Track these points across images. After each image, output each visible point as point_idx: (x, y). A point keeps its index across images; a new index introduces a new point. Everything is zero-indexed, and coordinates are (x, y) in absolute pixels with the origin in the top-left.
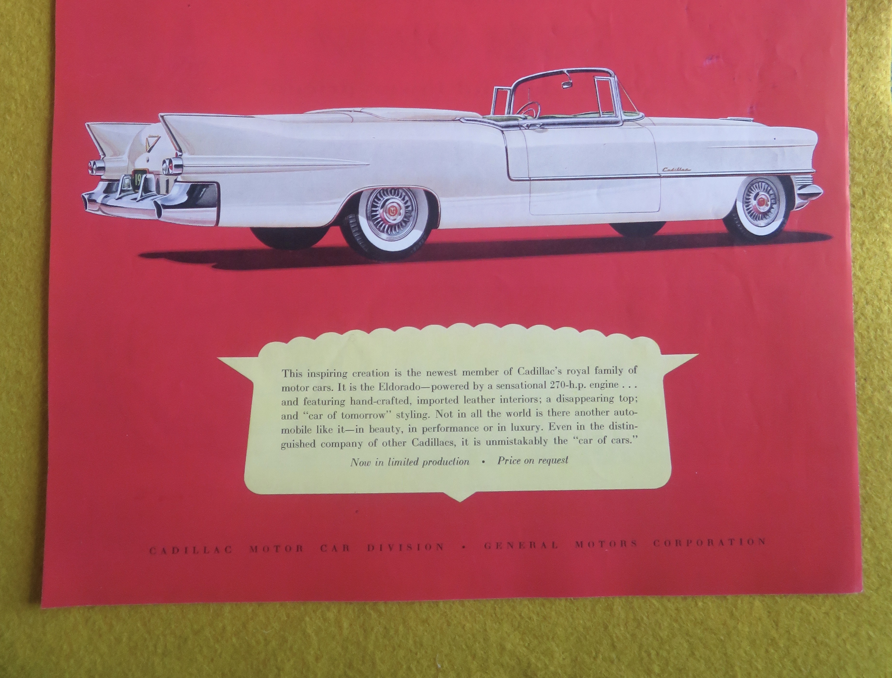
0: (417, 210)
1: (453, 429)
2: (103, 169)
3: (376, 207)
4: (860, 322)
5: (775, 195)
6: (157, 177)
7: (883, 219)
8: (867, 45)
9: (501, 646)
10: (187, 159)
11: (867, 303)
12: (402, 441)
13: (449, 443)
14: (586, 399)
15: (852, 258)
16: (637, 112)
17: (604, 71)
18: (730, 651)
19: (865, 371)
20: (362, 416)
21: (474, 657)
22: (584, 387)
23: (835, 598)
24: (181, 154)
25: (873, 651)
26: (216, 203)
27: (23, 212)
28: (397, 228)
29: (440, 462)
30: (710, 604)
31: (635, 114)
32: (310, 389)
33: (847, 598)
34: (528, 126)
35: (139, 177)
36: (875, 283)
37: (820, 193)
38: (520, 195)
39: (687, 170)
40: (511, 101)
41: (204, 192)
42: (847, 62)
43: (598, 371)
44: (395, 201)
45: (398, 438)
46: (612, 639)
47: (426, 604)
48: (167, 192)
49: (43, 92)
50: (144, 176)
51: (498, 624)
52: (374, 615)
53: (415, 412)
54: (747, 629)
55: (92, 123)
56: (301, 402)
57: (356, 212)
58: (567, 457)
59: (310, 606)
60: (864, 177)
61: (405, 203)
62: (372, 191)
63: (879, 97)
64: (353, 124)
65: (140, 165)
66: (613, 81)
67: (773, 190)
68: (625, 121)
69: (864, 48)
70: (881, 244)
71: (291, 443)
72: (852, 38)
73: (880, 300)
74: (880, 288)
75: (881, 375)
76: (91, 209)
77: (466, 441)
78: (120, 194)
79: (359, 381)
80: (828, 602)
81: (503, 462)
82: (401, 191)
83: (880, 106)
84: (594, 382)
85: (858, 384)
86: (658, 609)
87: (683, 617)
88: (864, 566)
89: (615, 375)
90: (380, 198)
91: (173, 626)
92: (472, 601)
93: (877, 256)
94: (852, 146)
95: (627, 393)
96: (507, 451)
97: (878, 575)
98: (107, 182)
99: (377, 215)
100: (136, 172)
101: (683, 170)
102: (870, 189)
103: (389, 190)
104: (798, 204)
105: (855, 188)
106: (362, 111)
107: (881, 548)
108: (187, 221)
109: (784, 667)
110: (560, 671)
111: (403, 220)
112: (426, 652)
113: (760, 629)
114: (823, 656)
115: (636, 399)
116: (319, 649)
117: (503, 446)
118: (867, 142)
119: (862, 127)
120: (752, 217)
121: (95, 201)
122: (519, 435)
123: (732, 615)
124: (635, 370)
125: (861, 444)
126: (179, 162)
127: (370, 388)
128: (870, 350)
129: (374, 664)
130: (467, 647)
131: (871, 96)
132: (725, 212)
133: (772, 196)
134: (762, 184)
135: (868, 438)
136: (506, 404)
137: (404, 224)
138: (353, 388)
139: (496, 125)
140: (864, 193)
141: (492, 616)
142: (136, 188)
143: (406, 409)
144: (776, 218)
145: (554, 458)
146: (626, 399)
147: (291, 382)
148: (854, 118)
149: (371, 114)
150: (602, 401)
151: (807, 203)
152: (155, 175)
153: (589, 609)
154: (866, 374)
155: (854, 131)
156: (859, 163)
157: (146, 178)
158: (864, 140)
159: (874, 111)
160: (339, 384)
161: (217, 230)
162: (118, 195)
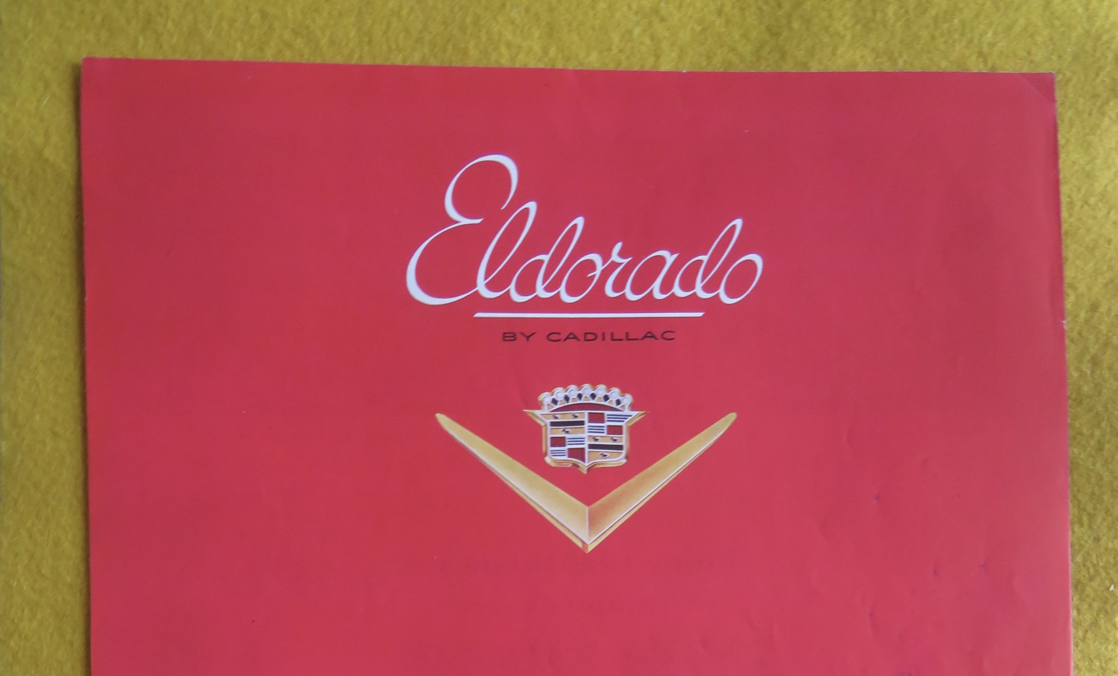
8: (1098, 657)
69: (1095, 661)
72: (1079, 648)
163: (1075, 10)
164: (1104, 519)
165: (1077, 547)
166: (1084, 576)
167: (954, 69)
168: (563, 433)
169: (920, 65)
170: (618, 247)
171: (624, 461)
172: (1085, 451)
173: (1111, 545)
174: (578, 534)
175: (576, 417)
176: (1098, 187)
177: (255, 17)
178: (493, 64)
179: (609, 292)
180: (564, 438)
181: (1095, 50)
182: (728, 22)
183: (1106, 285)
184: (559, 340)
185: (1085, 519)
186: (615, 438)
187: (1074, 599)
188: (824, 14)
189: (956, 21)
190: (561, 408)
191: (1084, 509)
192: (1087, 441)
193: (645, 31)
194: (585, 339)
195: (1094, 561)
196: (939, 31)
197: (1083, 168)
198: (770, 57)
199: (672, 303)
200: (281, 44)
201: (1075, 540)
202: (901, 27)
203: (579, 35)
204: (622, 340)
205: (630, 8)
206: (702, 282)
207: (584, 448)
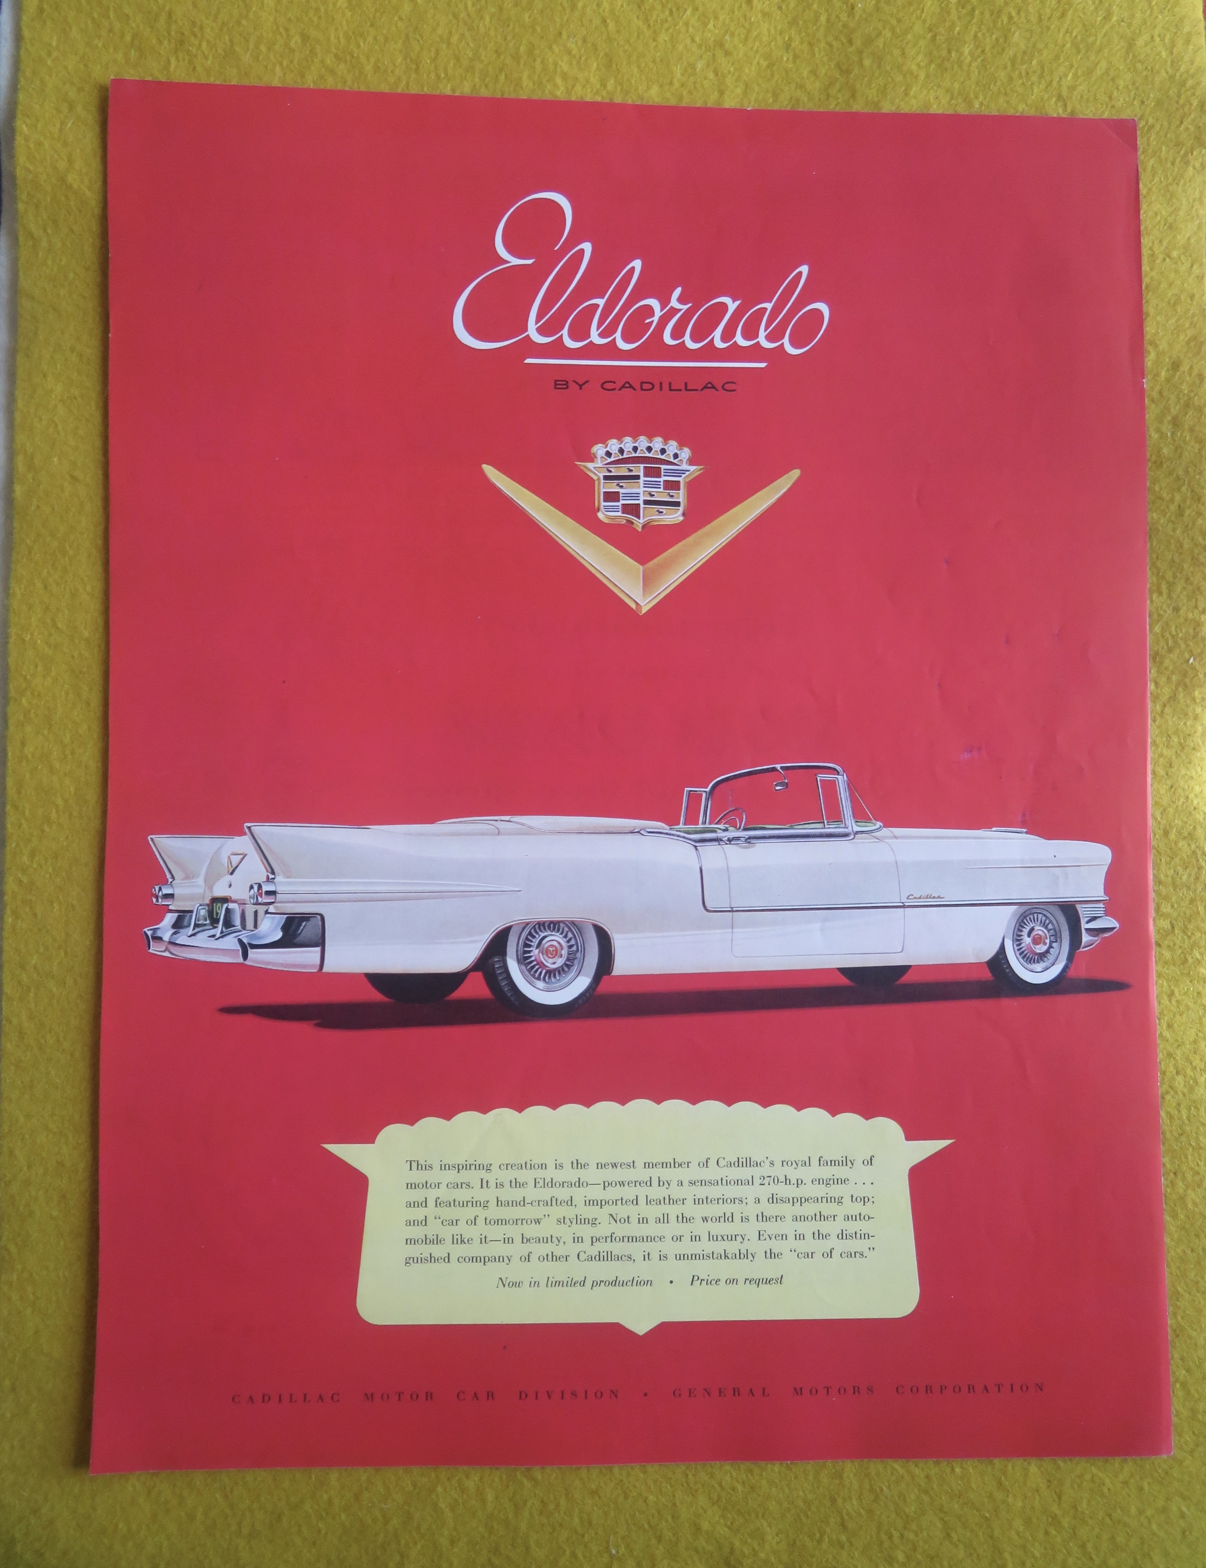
0: (584, 950)
1: (632, 1239)
2: (171, 896)
3: (530, 946)
4: (1168, 1097)
5: (1055, 931)
6: (242, 907)
7: (1199, 962)
8: (1176, 733)
9: (695, 1525)
10: (281, 884)
11: (1178, 1073)
12: (565, 1254)
13: (626, 1257)
14: (807, 1200)
15: (1157, 1014)
16: (874, 821)
17: (829, 768)
18: (997, 1532)
19: (1173, 1162)
20: (511, 1222)
21: (659, 1539)
22: (803, 1183)
23: (1135, 1463)
24: (273, 876)
25: (1187, 1533)
26: (320, 942)
27: (66, 953)
28: (557, 974)
29: (615, 1283)
30: (971, 1470)
31: (869, 824)
32: (443, 1187)
33: (1153, 1463)
34: (730, 840)
35: (219, 909)
36: (1188, 1046)
37: (1115, 928)
38: (718, 931)
39: (939, 897)
40: (707, 808)
41: (304, 927)
42: (1150, 755)
43: (821, 1163)
44: (555, 939)
45: (559, 1251)
46: (842, 1518)
47: (595, 1470)
48: (256, 926)
49: (92, 795)
50: (225, 906)
51: (690, 1496)
52: (527, 1484)
53: (581, 1217)
54: (1020, 1504)
55: (157, 836)
56: (431, 1203)
57: (504, 954)
58: (782, 1276)
59: (443, 1472)
60: (1172, 906)
61: (568, 941)
62: (524, 925)
63: (1192, 801)
64: (499, 837)
65: (220, 891)
66: (841, 780)
67: (1053, 924)
68: (857, 833)
69: (1171, 736)
70: (1195, 995)
71: (417, 1258)
72: (1157, 723)
73: (1195, 1068)
74: (1195, 1053)
75: (1197, 1168)
76: (155, 949)
77: (649, 1254)
78: (194, 929)
79: (507, 1176)
80: (1126, 1468)
81: (697, 1283)
82: (562, 925)
83: (1194, 813)
84: (817, 1177)
85: (1166, 1180)
86: (902, 1477)
87: (935, 1486)
88: (1175, 1420)
89: (845, 1167)
90: (534, 934)
91: (263, 1499)
92: (656, 1466)
93: (1190, 1010)
94: (1157, 866)
95: (861, 1192)
96: (703, 1268)
97: (1194, 1433)
98: (177, 914)
99: (531, 956)
100: (215, 900)
101: (934, 898)
102: (1179, 921)
103: (546, 925)
104: (1086, 942)
105: (1160, 921)
106: (511, 820)
107: (1196, 1396)
108: (282, 965)
109: (1069, 1554)
110: (773, 1559)
111: (565, 964)
112: (597, 1533)
113: (1036, 1502)
114: (1121, 1539)
115: (873, 1200)
116: (455, 1529)
117: (697, 1261)
118: (1177, 860)
119: (1169, 840)
120: (1024, 960)
121: (160, 939)
122: (719, 1247)
123: (1000, 1484)
124: (871, 1162)
125: (1169, 1259)
126: (271, 888)
127: (522, 1185)
128: (1182, 1134)
129: (527, 1549)
130: (650, 1526)
131: (1182, 800)
132: (989, 953)
133: (1051, 931)
134: (1037, 916)
135: (1179, 1251)
136: (701, 1206)
137: (566, 969)
138: (499, 1185)
139: (687, 839)
140: (1173, 927)
141: (682, 1486)
142: (214, 922)
143: (568, 1212)
144: (1056, 960)
145: (765, 1277)
146: (859, 1200)
147: (418, 1176)
148: (1159, 829)
149: (523, 824)
150: (827, 1202)
151: (1096, 940)
152: (239, 904)
153: (811, 1477)
154: (1177, 1167)
155: (1160, 846)
156: (1166, 888)
157: (227, 909)
158: (1173, 858)
159: (1185, 819)
160: (482, 1180)
161: (320, 976)
162: (190, 931)
163: (1159, 54)
164: (1183, 588)
165: (1155, 616)
167: (1032, 112)
168: (618, 487)
169: (994, 109)
170: (678, 292)
171: (681, 518)
172: (1165, 516)
173: (1190, 616)
174: (631, 596)
175: (631, 471)
176: (1181, 239)
177: (296, 41)
178: (547, 96)
179: (668, 339)
180: (618, 492)
181: (1179, 96)
182: (796, 57)
183: (1188, 343)
184: (614, 389)
185: (1164, 587)
186: (671, 494)
187: (1151, 673)
188: (896, 52)
189: (1034, 62)
190: (614, 461)
191: (1163, 577)
192: (1168, 507)
193: (708, 65)
194: (642, 389)
195: (1174, 633)
196: (1017, 72)
197: (1166, 219)
198: (840, 95)
199: (734, 352)
200: (323, 69)
201: (1154, 610)
202: (977, 67)
203: (639, 67)
204: (680, 390)
205: (693, 40)
206: (765, 330)
207: (639, 505)
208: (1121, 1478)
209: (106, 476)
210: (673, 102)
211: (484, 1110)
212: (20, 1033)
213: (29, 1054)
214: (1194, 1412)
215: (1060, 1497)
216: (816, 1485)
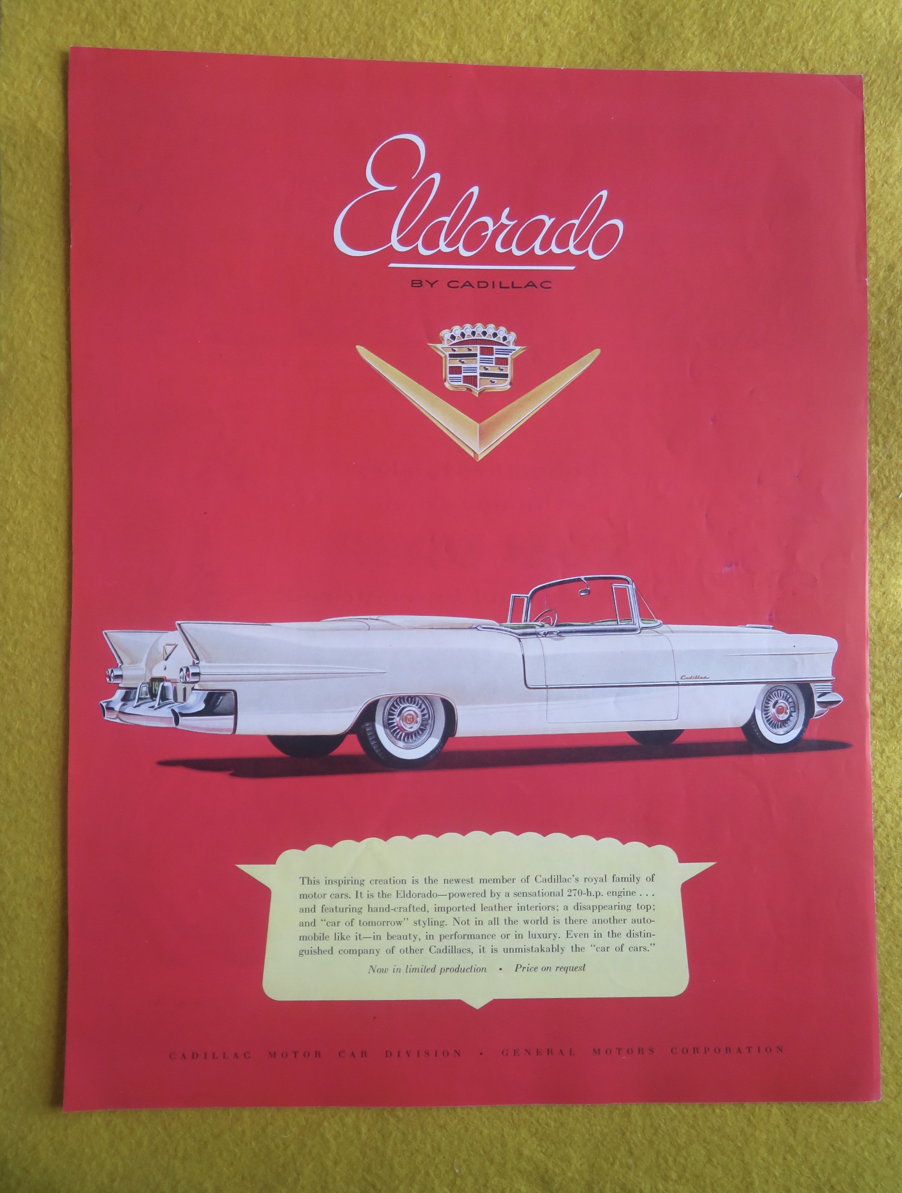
0: (434, 717)
1: (471, 937)
2: (120, 677)
3: (393, 715)
4: (880, 830)
5: (794, 703)
6: (174, 685)
8: (888, 551)
9: (519, 1151)
10: (204, 668)
11: (887, 812)
12: (420, 948)
13: (466, 951)
14: (603, 908)
15: (872, 767)
16: (656, 619)
17: (622, 579)
18: (747, 1158)
19: (884, 879)
20: (379, 924)
21: (492, 1162)
22: (601, 895)
23: (853, 1106)
24: (198, 662)
25: (891, 1159)
26: (234, 712)
27: (41, 720)
28: (413, 736)
29: (458, 970)
30: (728, 1111)
31: (653, 622)
32: (327, 897)
33: (866, 1106)
34: (545, 634)
35: (157, 685)
36: (895, 791)
37: (840, 701)
38: (536, 704)
39: (705, 678)
40: (529, 609)
41: (222, 700)
42: (868, 569)
43: (615, 879)
44: (412, 709)
45: (416, 945)
46: (630, 1148)
47: (443, 1110)
48: (185, 700)
49: (60, 600)
50: (161, 684)
51: (515, 1130)
52: (392, 1120)
53: (432, 920)
54: (765, 1137)
55: (109, 631)
56: (319, 909)
57: (373, 720)
58: (585, 965)
59: (329, 1111)
60: (884, 685)
61: (422, 711)
62: (388, 699)
64: (370, 632)
65: (158, 672)
66: (631, 588)
67: (793, 699)
68: (643, 628)
69: (885, 554)
71: (309, 951)
72: (873, 544)
76: (109, 717)
77: (483, 948)
78: (138, 702)
79: (376, 889)
80: (845, 1110)
81: (520, 970)
82: (417, 699)
84: (612, 890)
85: (878, 892)
86: (676, 1116)
87: (700, 1123)
88: (883, 1074)
89: (632, 883)
90: (397, 706)
91: (193, 1130)
92: (489, 1107)
93: (897, 764)
94: (872, 654)
95: (645, 901)
96: (525, 959)
97: (897, 1084)
98: (125, 690)
99: (394, 723)
100: (153, 680)
101: (701, 678)
102: (890, 696)
103: (405, 699)
104: (817, 712)
105: (876, 696)
106: (379, 618)
108: (205, 729)
109: (802, 1174)
110: (577, 1177)
111: (420, 728)
112: (444, 1157)
113: (777, 1136)
114: (840, 1163)
115: (654, 907)
116: (338, 1154)
117: (520, 954)
118: (888, 649)
119: (882, 634)
120: (771, 725)
121: (112, 709)
122: (536, 943)
123: (749, 1120)
124: (652, 879)
125: (880, 953)
126: (196, 670)
127: (388, 896)
128: (890, 858)
129: (392, 1168)
130: (485, 1152)
131: (892, 603)
132: (743, 720)
133: (791, 704)
134: (781, 692)
135: (887, 946)
136: (523, 912)
137: (420, 732)
138: (370, 896)
139: (513, 633)
140: (884, 701)
141: (509, 1122)
142: (153, 696)
143: (423, 916)
144: (795, 726)
145: (571, 965)
146: (643, 907)
147: (309, 889)
148: (875, 625)
149: (388, 622)
150: (619, 909)
151: (826, 711)
152: (172, 683)
153: (606, 1116)
154: (886, 883)
155: (875, 638)
156: (879, 671)
157: (163, 687)
158: (885, 648)
159: (894, 618)
160: (357, 892)
161: (233, 737)
162: (135, 703)
163: (880, 24)
164: (896, 440)
165: (873, 462)
166: (879, 486)
167: (781, 71)
168: (460, 363)
169: (754, 67)
170: (506, 211)
171: (509, 387)
172: (882, 385)
174: (471, 446)
175: (470, 350)
176: (896, 170)
177: (212, 16)
178: (406, 59)
179: (499, 248)
180: (461, 367)
181: (896, 57)
182: (599, 28)
184: (458, 287)
185: (880, 439)
186: (501, 368)
187: (870, 506)
188: (676, 23)
189: (783, 31)
190: (458, 342)
191: (880, 432)
192: (884, 377)
193: (531, 34)
194: (479, 287)
195: (887, 475)
196: (770, 39)
197: (885, 154)
198: (632, 57)
199: (550, 258)
200: (234, 39)
201: (872, 457)
202: (739, 35)
203: (477, 36)
204: (508, 288)
205: (519, 14)
206: (574, 241)
207: (476, 376)
208: (842, 1117)
209: (69, 355)
210: (503, 63)
211: (359, 839)
212: (8, 780)
213: (14, 796)
214: (897, 1067)
215: (795, 1132)
216: (610, 1122)
